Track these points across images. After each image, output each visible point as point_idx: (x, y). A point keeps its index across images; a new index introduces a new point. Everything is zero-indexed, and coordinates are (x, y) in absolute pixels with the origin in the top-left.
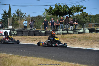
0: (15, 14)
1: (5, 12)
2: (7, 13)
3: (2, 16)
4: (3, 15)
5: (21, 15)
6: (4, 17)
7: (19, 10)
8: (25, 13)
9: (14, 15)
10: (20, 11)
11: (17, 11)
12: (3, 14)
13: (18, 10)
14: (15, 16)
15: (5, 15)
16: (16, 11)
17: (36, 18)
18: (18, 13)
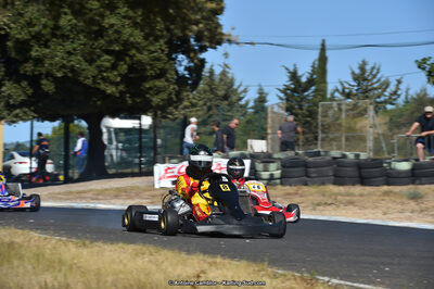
0: (346, 86)
1: (294, 76)
2: (304, 80)
3: (281, 98)
4: (286, 94)
5: (376, 89)
6: (287, 100)
7: (368, 68)
8: (399, 82)
9: (344, 89)
10: (373, 68)
11: (357, 71)
12: (287, 88)
13: (362, 68)
14: (348, 96)
15: (294, 91)
16: (353, 73)
18: (365, 79)
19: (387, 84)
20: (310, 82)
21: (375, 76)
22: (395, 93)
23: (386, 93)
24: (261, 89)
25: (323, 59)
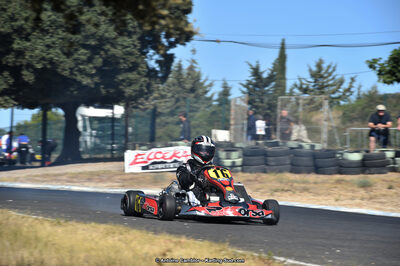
0: (304, 82)
1: (256, 72)
2: (265, 75)
3: (243, 92)
4: (248, 88)
5: (332, 85)
6: (249, 94)
7: (325, 66)
8: (353, 80)
9: (302, 84)
10: (329, 67)
11: (314, 69)
12: (250, 83)
13: (319, 66)
14: (305, 91)
15: (256, 85)
16: (310, 70)
17: (394, 101)
18: (322, 77)
19: (341, 82)
20: (271, 78)
21: (330, 74)
22: (348, 90)
23: (341, 90)
24: (225, 84)
25: (282, 58)
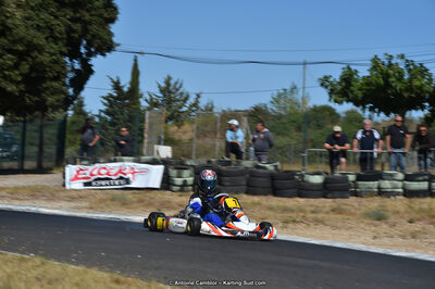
0: (154, 97)
1: (117, 86)
2: (125, 89)
3: (105, 105)
4: (110, 101)
5: (178, 100)
6: (111, 106)
7: (172, 82)
8: (198, 96)
9: (152, 99)
10: (176, 83)
11: (163, 85)
12: (110, 96)
13: (168, 82)
14: (155, 105)
15: (116, 98)
16: (159, 86)
18: (170, 92)
21: (178, 90)
22: (195, 105)
23: (187, 105)
25: (136, 73)
